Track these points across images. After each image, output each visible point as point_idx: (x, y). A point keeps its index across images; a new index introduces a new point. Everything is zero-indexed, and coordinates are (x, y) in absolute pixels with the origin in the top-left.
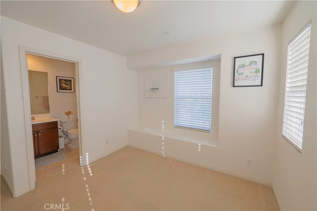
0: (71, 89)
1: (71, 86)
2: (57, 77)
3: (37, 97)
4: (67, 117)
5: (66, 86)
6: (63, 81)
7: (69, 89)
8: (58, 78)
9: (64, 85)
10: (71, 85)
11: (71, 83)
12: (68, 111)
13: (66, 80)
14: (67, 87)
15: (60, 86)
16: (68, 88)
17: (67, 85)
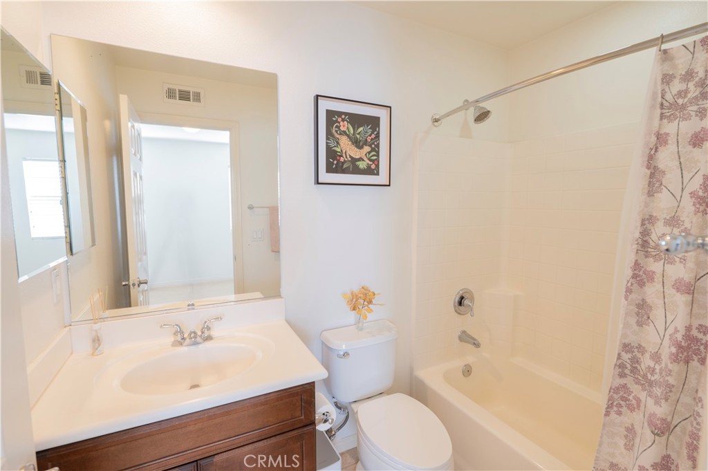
0: (377, 166)
1: (376, 149)
2: (321, 101)
3: (251, 208)
4: (351, 317)
5: (354, 152)
6: (345, 126)
7: (369, 167)
8: (324, 105)
9: (346, 147)
10: (378, 146)
11: (378, 136)
12: (356, 289)
13: (356, 120)
14: (361, 159)
15: (331, 154)
16: (362, 165)
17: (361, 148)
